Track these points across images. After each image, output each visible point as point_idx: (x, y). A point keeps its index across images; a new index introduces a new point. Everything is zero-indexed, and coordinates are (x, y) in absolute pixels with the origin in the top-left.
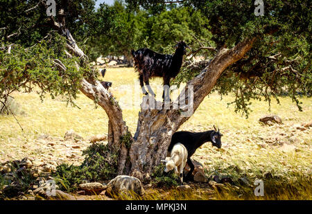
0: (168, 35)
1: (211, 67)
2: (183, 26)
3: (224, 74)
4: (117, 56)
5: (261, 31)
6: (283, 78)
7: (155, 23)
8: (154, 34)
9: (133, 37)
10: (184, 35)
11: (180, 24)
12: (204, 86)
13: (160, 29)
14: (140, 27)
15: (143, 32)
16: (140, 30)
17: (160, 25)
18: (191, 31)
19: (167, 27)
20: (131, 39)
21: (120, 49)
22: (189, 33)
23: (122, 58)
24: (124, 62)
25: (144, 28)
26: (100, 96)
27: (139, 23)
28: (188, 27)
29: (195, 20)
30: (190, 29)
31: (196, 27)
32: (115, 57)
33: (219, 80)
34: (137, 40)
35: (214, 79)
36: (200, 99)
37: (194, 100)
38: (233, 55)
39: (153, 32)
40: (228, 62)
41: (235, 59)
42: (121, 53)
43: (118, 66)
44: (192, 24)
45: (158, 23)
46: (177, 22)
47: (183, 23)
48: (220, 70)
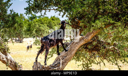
0: (38, 29)
1: (72, 46)
2: (45, 25)
3: (79, 50)
4: (15, 38)
5: (103, 26)
6: (110, 52)
7: (32, 24)
8: (32, 29)
9: (22, 30)
10: (45, 29)
11: (43, 24)
12: (68, 56)
13: (34, 26)
14: (26, 26)
15: (27, 28)
16: (25, 27)
17: (34, 25)
18: (48, 28)
19: (37, 26)
20: (21, 31)
21: (17, 35)
22: (47, 28)
23: (17, 39)
24: (18, 40)
25: (27, 26)
26: (9, 62)
27: (25, 24)
28: (47, 26)
29: (50, 23)
30: (47, 27)
31: (50, 26)
32: (14, 39)
33: (76, 53)
34: (24, 31)
35: (74, 52)
36: (65, 64)
37: (62, 64)
38: (85, 40)
39: (31, 28)
40: (81, 43)
41: (86, 42)
42: (17, 37)
43: (16, 42)
44: (48, 25)
45: (34, 24)
46: (42, 23)
47: (44, 24)
48: (77, 48)
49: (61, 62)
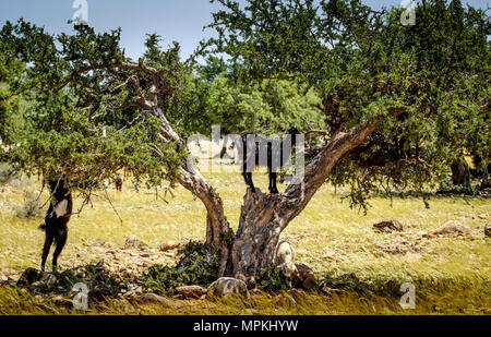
0: (231, 111)
1: (325, 154)
2: (255, 97)
5: (385, 113)
10: (256, 110)
11: (250, 94)
12: (316, 176)
18: (266, 104)
19: (230, 99)
22: (264, 107)
26: (198, 186)
28: (262, 100)
30: (264, 102)
31: (273, 99)
33: (334, 169)
35: (329, 167)
37: (306, 192)
38: (351, 140)
40: (345, 148)
41: (353, 145)
44: (267, 94)
46: (246, 91)
47: (253, 93)
48: (336, 158)
49: (303, 188)
